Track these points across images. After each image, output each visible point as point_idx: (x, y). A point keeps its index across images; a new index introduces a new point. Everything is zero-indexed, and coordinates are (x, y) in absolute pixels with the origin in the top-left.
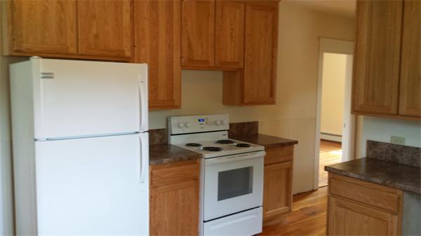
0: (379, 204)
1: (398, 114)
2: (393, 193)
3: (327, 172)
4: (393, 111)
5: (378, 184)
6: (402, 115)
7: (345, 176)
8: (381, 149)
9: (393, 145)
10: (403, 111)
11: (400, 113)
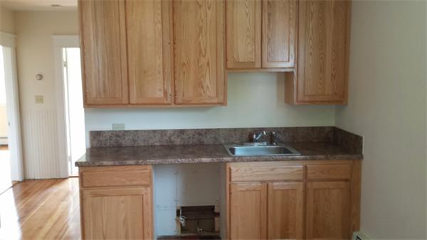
0: (135, 183)
1: (129, 103)
2: (146, 169)
3: (77, 167)
4: (125, 101)
5: (131, 165)
6: (133, 104)
7: (99, 166)
8: (105, 137)
9: (116, 131)
10: (133, 101)
11: (131, 102)
